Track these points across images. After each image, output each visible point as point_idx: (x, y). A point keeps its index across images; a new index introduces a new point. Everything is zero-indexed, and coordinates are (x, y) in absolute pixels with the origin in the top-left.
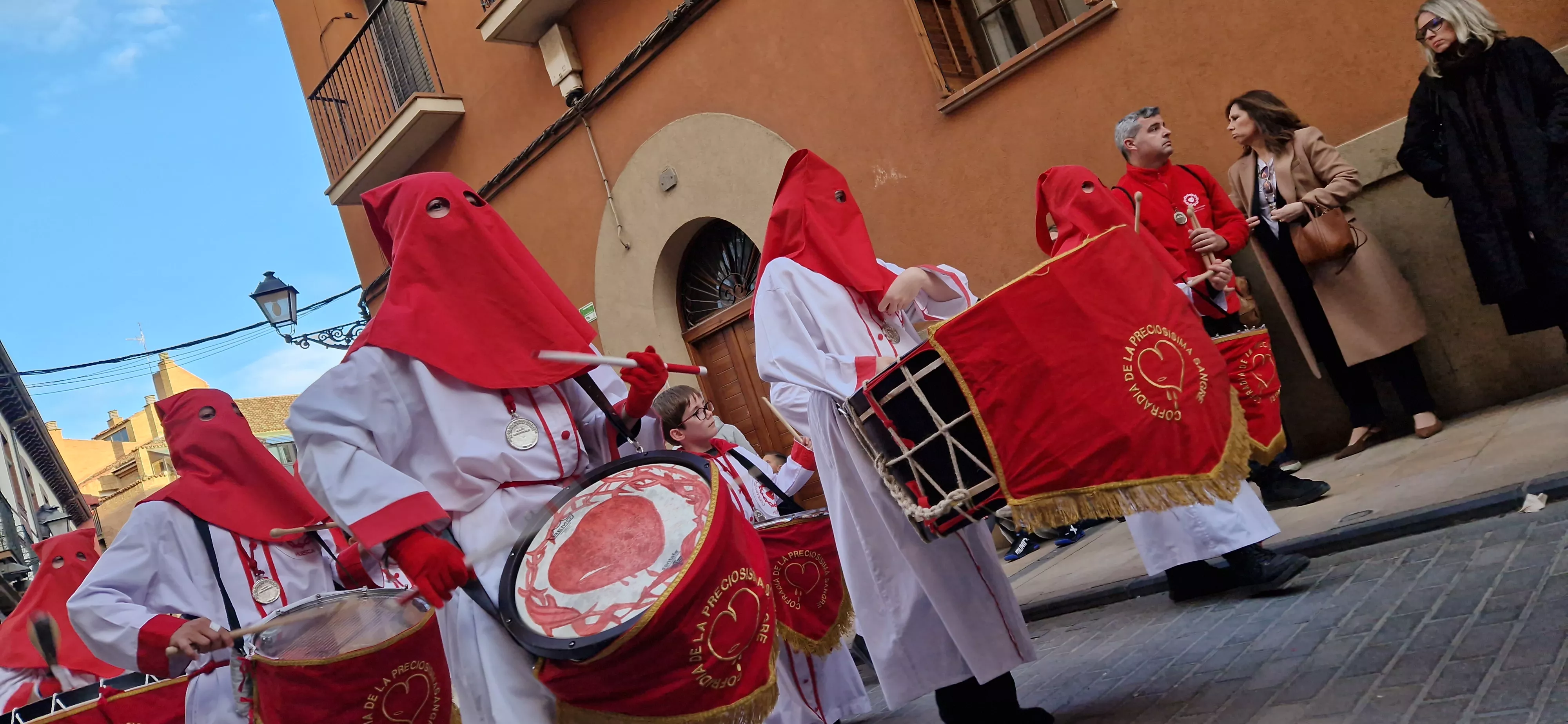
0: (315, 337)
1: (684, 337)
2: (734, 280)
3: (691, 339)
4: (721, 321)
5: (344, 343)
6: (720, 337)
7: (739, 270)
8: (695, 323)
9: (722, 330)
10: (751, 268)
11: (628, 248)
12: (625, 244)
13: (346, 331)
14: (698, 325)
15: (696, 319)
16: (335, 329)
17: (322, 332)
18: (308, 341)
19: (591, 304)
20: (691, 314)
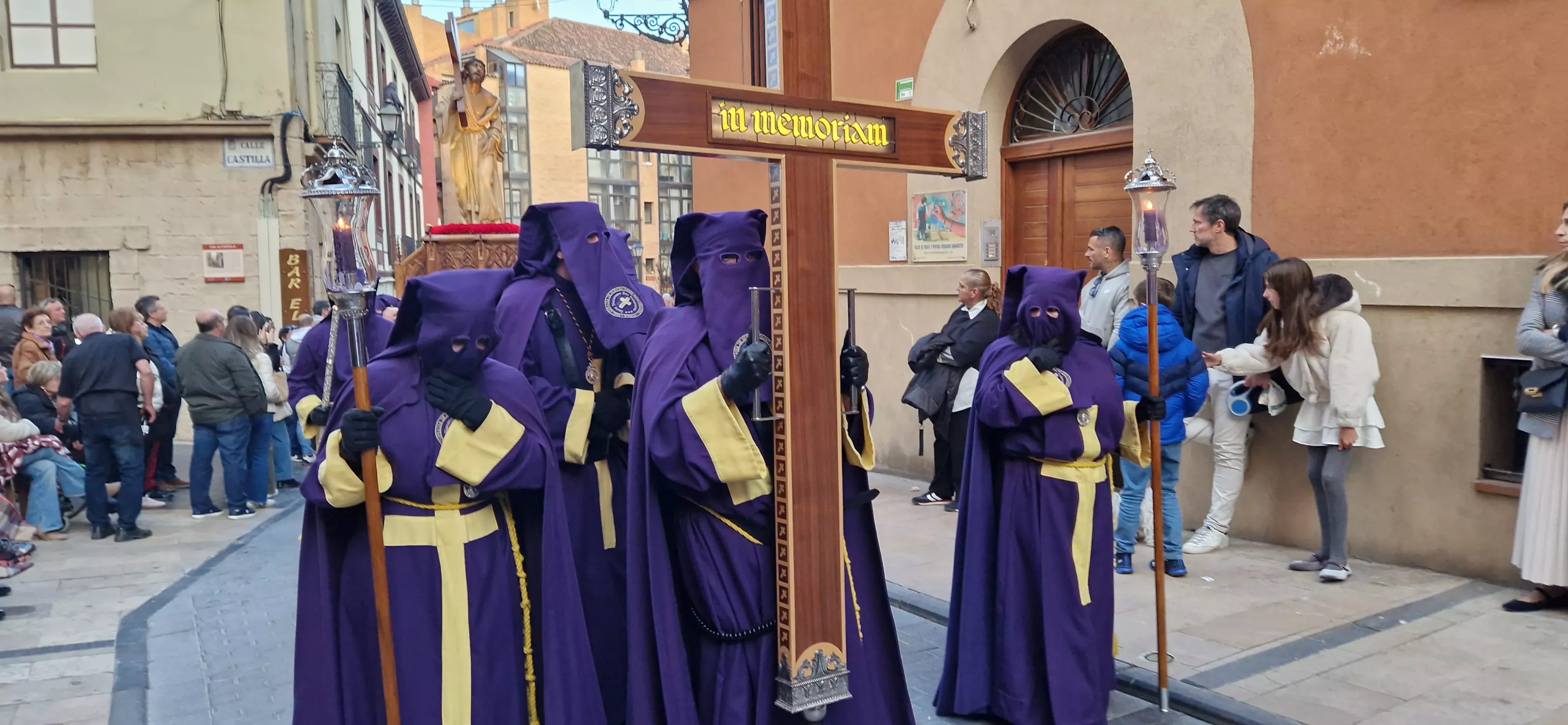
0: (631, 19)
1: (1003, 152)
2: (1084, 104)
3: (1009, 156)
4: (1051, 149)
5: (656, 34)
6: (1044, 165)
7: (1096, 95)
8: (1020, 139)
9: (1050, 160)
10: (1108, 100)
11: (972, 29)
12: (972, 22)
13: (661, 21)
14: (1024, 143)
15: (1023, 135)
16: (651, 16)
17: (639, 16)
18: (624, 22)
19: (911, 80)
20: (1019, 128)
